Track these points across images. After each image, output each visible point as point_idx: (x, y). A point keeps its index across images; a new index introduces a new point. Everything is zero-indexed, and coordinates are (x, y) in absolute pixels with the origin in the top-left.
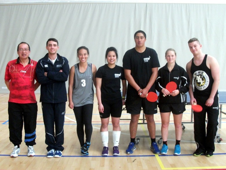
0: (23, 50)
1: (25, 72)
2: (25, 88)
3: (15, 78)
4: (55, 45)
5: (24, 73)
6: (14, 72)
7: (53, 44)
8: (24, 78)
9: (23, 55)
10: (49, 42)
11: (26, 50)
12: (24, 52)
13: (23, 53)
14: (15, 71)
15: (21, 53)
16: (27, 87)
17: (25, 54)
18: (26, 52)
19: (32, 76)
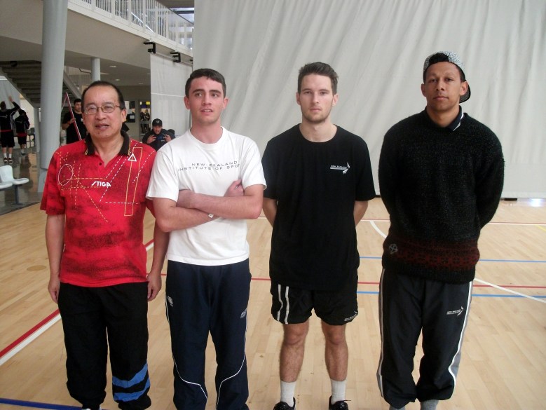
0: (98, 110)
1: (108, 185)
2: (108, 240)
3: (73, 208)
4: (214, 93)
5: (102, 189)
6: (69, 185)
7: (207, 89)
8: (101, 207)
9: (98, 126)
10: (195, 81)
11: (107, 108)
12: (102, 115)
13: (99, 120)
14: (74, 183)
15: (92, 117)
16: (113, 239)
17: (104, 122)
18: (108, 117)
19: (130, 200)
